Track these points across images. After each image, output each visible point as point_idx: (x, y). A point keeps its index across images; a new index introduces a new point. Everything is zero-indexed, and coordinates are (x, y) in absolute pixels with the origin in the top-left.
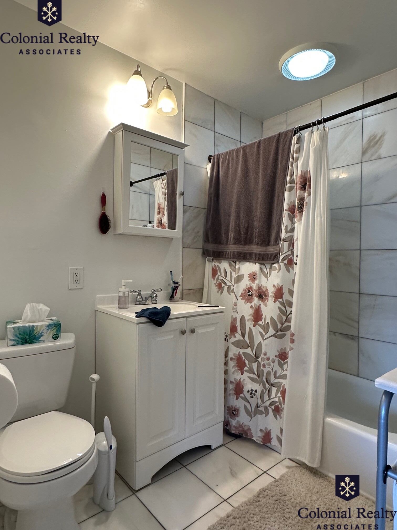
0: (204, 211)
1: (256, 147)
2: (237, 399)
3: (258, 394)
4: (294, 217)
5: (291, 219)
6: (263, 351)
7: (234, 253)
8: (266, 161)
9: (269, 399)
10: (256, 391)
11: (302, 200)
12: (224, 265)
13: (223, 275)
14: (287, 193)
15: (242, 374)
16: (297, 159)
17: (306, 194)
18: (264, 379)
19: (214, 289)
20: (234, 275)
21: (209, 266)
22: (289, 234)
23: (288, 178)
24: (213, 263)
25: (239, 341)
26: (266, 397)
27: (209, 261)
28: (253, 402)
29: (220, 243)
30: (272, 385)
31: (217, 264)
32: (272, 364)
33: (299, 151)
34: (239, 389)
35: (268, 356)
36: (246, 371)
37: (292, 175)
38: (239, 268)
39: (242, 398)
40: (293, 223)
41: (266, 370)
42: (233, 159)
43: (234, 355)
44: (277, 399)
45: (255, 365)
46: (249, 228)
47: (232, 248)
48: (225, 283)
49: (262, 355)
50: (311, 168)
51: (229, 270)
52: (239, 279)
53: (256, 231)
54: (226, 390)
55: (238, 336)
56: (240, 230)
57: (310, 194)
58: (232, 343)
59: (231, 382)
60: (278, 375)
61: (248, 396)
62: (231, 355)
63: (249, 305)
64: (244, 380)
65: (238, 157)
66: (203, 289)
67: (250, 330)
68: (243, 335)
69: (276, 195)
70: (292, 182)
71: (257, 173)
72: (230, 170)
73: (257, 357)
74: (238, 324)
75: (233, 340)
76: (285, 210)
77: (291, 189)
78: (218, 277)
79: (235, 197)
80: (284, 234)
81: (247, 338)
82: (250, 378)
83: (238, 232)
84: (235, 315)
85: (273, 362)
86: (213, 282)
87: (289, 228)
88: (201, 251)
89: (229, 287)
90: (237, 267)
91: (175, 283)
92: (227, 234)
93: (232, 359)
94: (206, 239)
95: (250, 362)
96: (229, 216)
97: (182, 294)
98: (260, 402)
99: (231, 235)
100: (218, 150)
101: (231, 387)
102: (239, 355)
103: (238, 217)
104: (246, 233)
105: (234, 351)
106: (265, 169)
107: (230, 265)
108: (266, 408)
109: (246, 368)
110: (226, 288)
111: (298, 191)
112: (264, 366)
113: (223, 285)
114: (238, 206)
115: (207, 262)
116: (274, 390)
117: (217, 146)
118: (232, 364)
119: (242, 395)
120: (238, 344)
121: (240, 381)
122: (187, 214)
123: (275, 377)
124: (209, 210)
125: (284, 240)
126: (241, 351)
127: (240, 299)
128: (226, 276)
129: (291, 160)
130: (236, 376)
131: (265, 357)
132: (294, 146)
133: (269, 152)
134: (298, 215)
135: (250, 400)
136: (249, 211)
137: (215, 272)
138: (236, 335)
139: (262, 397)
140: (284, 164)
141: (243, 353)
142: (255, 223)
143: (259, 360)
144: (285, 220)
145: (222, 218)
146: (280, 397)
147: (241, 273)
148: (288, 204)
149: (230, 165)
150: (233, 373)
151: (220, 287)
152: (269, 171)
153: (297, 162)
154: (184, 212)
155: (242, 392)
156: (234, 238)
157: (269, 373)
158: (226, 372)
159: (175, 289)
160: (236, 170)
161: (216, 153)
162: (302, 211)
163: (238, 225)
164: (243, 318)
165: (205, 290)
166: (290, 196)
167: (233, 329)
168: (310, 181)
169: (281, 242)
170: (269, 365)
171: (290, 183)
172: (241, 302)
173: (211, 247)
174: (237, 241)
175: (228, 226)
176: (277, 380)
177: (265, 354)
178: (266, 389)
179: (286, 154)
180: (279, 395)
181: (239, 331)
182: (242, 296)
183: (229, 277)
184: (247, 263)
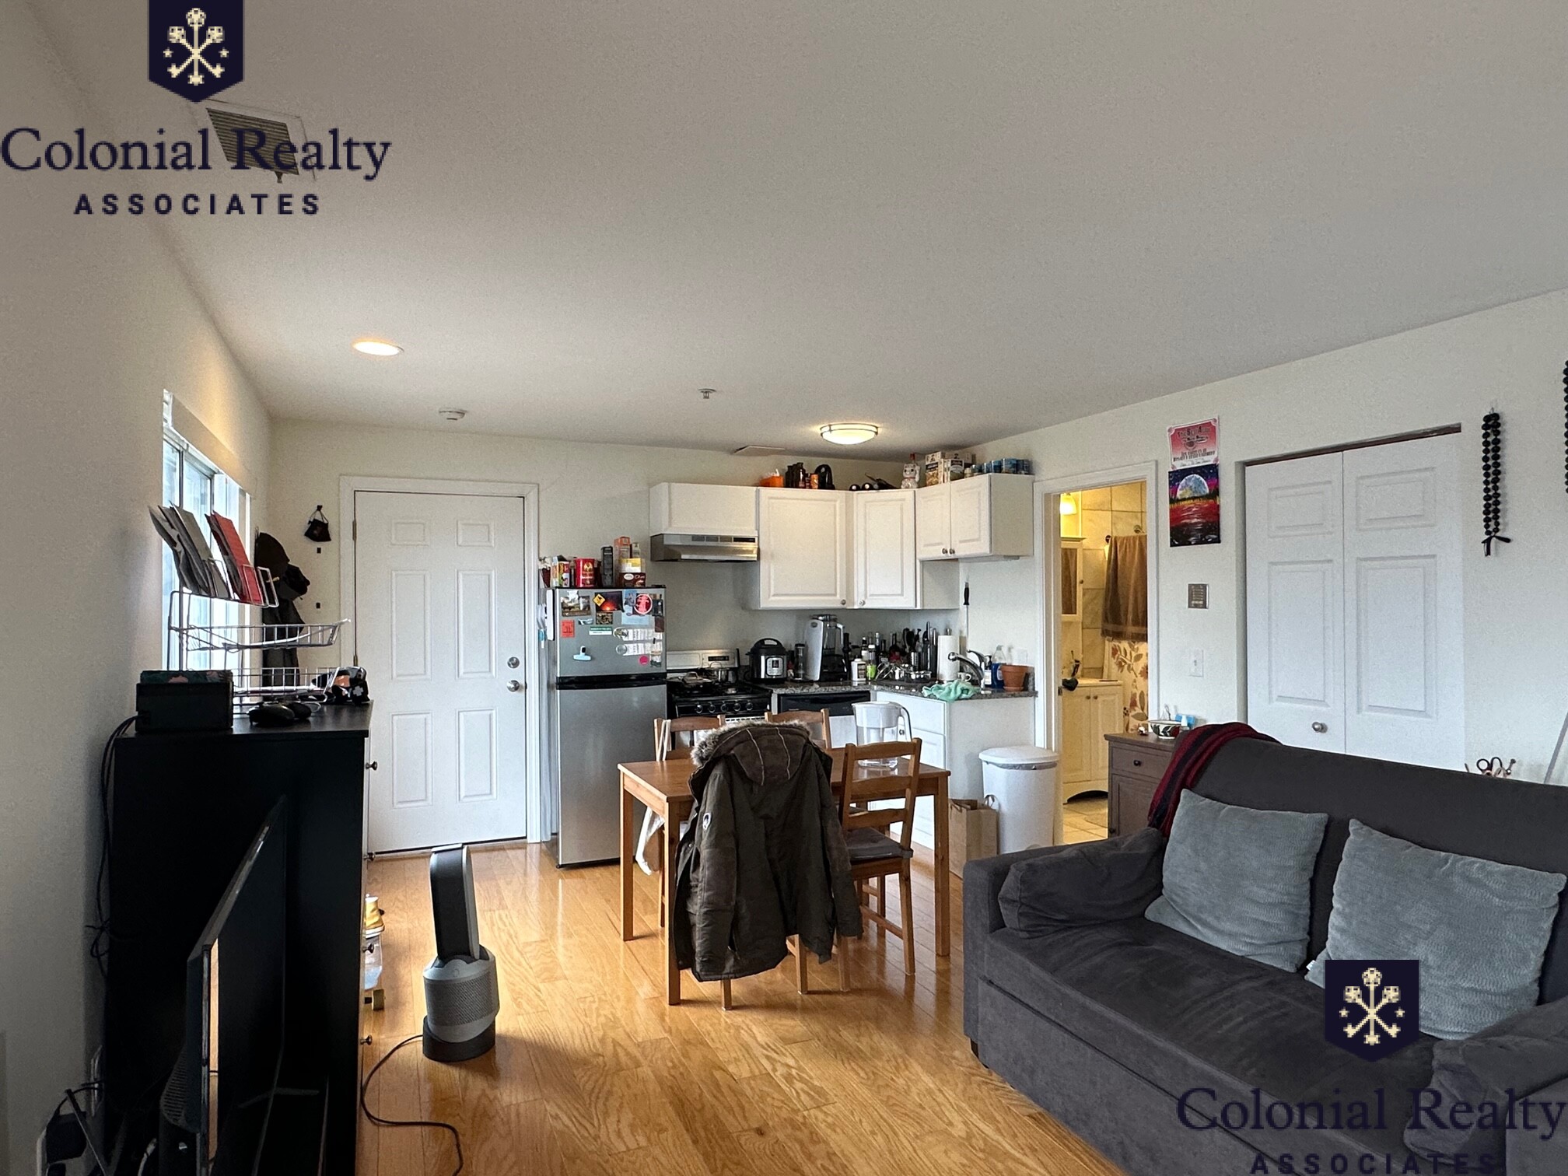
0: (1103, 593)
7: (1132, 633)
12: (1124, 645)
13: (1123, 654)
19: (1115, 668)
20: (1134, 654)
21: (1109, 645)
24: (1113, 643)
25: (1139, 714)
27: (1109, 640)
29: (1120, 623)
31: (1117, 644)
38: (1137, 649)
42: (1130, 542)
47: (1131, 629)
48: (1125, 662)
51: (1128, 650)
52: (1138, 658)
55: (1138, 710)
62: (1131, 727)
72: (1128, 555)
74: (1138, 699)
78: (1118, 656)
83: (1134, 615)
84: (1135, 690)
86: (1113, 661)
88: (1100, 631)
90: (1133, 647)
91: (1077, 661)
92: (1126, 614)
94: (1106, 620)
96: (1127, 598)
97: (1082, 671)
99: (1130, 617)
100: (1115, 531)
107: (1130, 645)
110: (1126, 666)
113: (1124, 664)
115: (1107, 642)
117: (1114, 524)
120: (1136, 717)
122: (1087, 597)
124: (1107, 592)
127: (1139, 676)
128: (1126, 655)
137: (1115, 651)
138: (1136, 708)
147: (1137, 652)
149: (1128, 550)
151: (1120, 665)
154: (1084, 595)
159: (1077, 667)
161: (1113, 534)
165: (1106, 668)
167: (1133, 704)
173: (1110, 627)
174: (1136, 623)
175: (1127, 608)
181: (1139, 706)
182: (1141, 673)
183: (1128, 657)
184: (1145, 644)
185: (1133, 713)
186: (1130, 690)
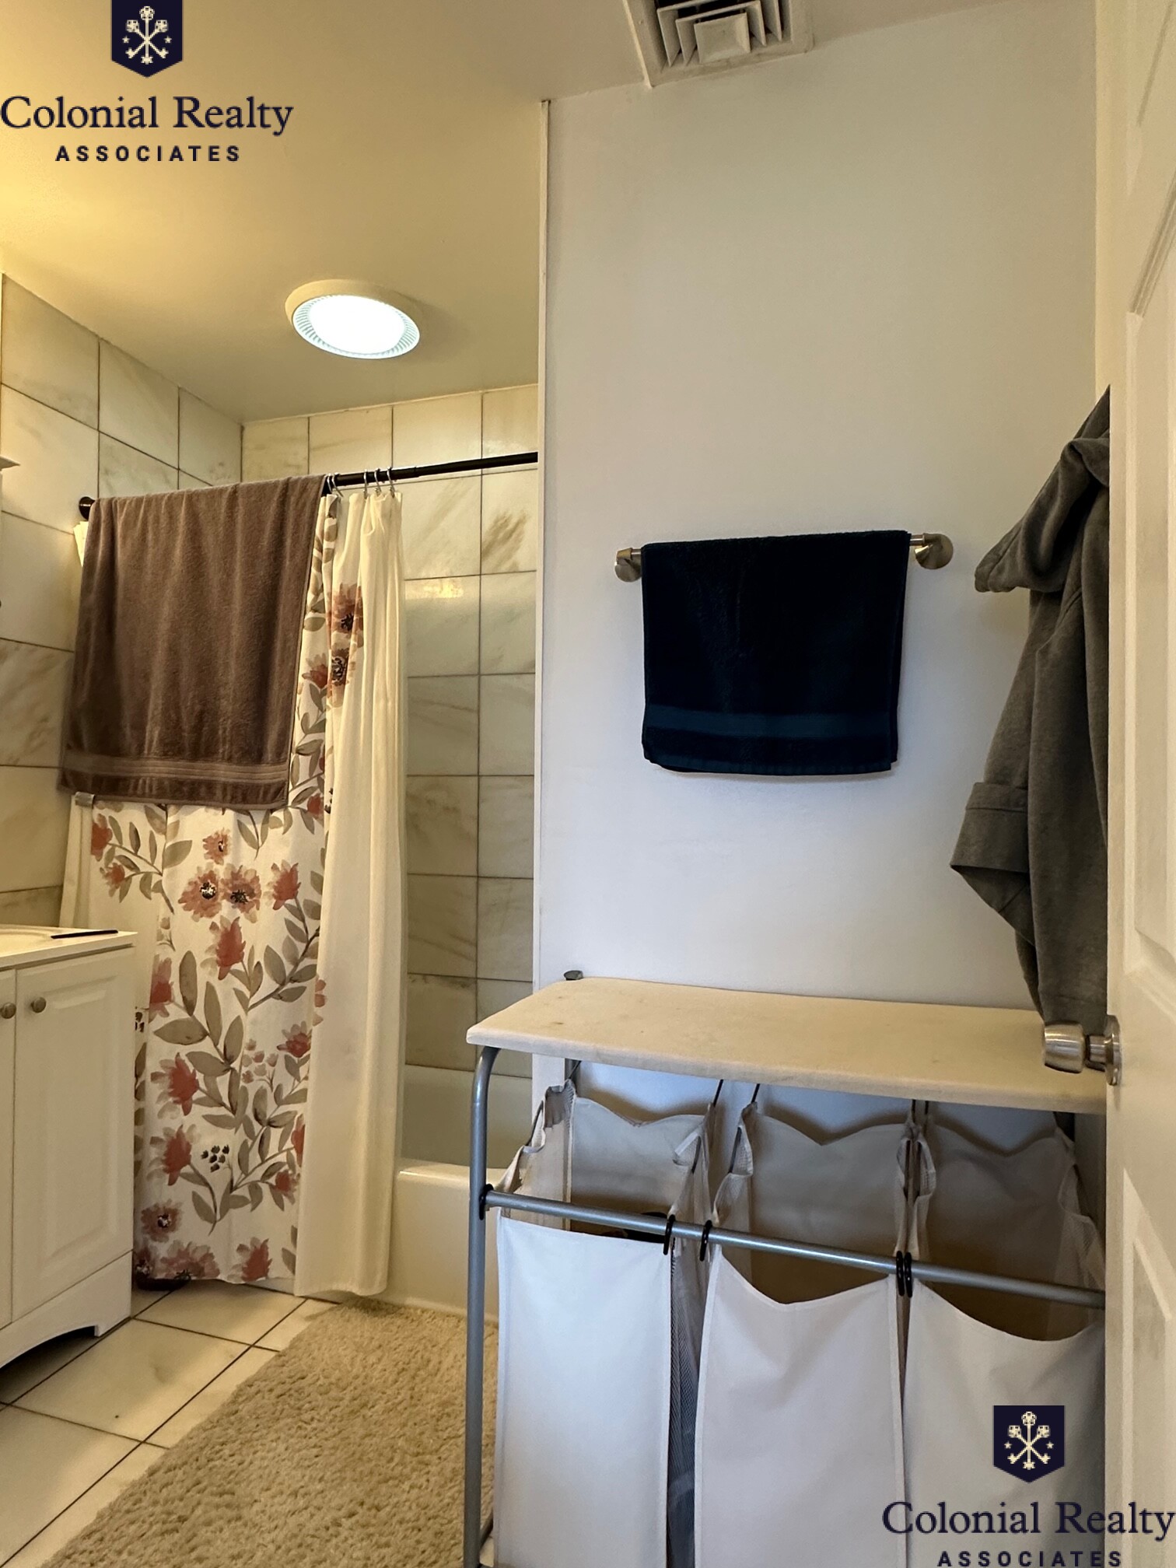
0: (63, 660)
1: (224, 502)
2: (172, 1182)
3: (232, 1157)
4: (325, 694)
5: (318, 698)
6: (246, 1040)
7: (161, 781)
8: (252, 543)
9: (263, 1161)
10: (226, 1150)
11: (342, 654)
12: (131, 816)
13: (127, 843)
14: (306, 634)
15: (187, 1111)
16: (331, 555)
17: (352, 642)
18: (249, 1112)
20: (163, 843)
21: (81, 819)
22: (311, 737)
23: (310, 597)
25: (175, 1024)
26: (254, 1158)
27: (80, 803)
28: (219, 1180)
29: (117, 752)
30: (271, 1124)
31: (107, 813)
32: (269, 1069)
33: (334, 534)
34: (177, 1154)
35: (258, 1049)
36: (200, 1102)
37: (318, 591)
38: (177, 824)
39: (187, 1177)
40: (322, 709)
41: (252, 1089)
42: (157, 520)
43: (164, 1064)
44: (282, 1158)
45: (223, 1083)
46: (205, 715)
47: (156, 768)
48: (133, 867)
49: (245, 1051)
50: (363, 580)
51: (145, 829)
52: (177, 853)
53: (225, 727)
54: (138, 1166)
55: (175, 1011)
56: (179, 720)
57: (360, 644)
58: (157, 1033)
59: (155, 1141)
60: (285, 1094)
61: (203, 1166)
62: (152, 1065)
63: (206, 922)
64: (193, 1127)
65: (172, 518)
66: (58, 887)
67: (210, 989)
68: (190, 1007)
69: (280, 633)
70: (318, 607)
71: (229, 573)
72: (151, 551)
73: (228, 1059)
75: (160, 1022)
76: (303, 676)
77: (316, 625)
78: (111, 852)
79: (164, 627)
80: (298, 737)
81: (199, 1014)
82: (207, 1118)
83: (173, 726)
84: (165, 953)
85: (273, 1065)
87: (312, 722)
88: (53, 776)
89: (147, 877)
90: (171, 820)
92: (140, 727)
93: (155, 1077)
94: (73, 741)
95: (210, 1076)
96: (147, 677)
98: (237, 1174)
99: (154, 732)
100: (109, 486)
101: (154, 1153)
102: (179, 1062)
103: (173, 683)
104: (197, 729)
105: (161, 1053)
106: (250, 565)
107: (150, 816)
108: (254, 1188)
109: (197, 1095)
110: (137, 879)
111: (334, 633)
112: (248, 1078)
114: (173, 651)
115: (75, 809)
116: (275, 1134)
117: (107, 472)
118: (154, 1090)
119: (187, 1169)
120: (173, 1034)
121: (180, 1134)
123: (279, 1101)
124: (81, 655)
125: (298, 752)
126: (184, 1050)
128: (137, 845)
129: (315, 553)
130: (168, 1120)
131: (252, 1054)
132: (323, 523)
133: (261, 522)
134: (334, 689)
135: (210, 1177)
136: (205, 670)
137: (100, 837)
138: (170, 1007)
139: (243, 1161)
140: (298, 559)
141: (190, 1055)
142: (224, 703)
143: (235, 1065)
144: (303, 702)
145: (125, 684)
146: (292, 1149)
147: (184, 835)
148: (310, 663)
149: (150, 536)
150: (161, 1114)
151: (117, 879)
152: (262, 570)
153: (330, 562)
155: (187, 1161)
156: (161, 740)
157: (260, 1095)
158: (139, 1117)
160: (168, 553)
161: (105, 495)
162: (343, 682)
163: (172, 705)
164: (188, 961)
165: (68, 890)
166: (313, 642)
167: (160, 994)
168: (360, 612)
169: (293, 756)
170: (261, 1072)
171: (315, 610)
172: (183, 917)
173: (87, 763)
174: (172, 748)
175: (143, 706)
176: (284, 1109)
177: (251, 1047)
178: (254, 1139)
179: (304, 534)
180: (289, 1144)
181: (178, 997)
182: (187, 900)
183: (144, 850)
184: (202, 810)
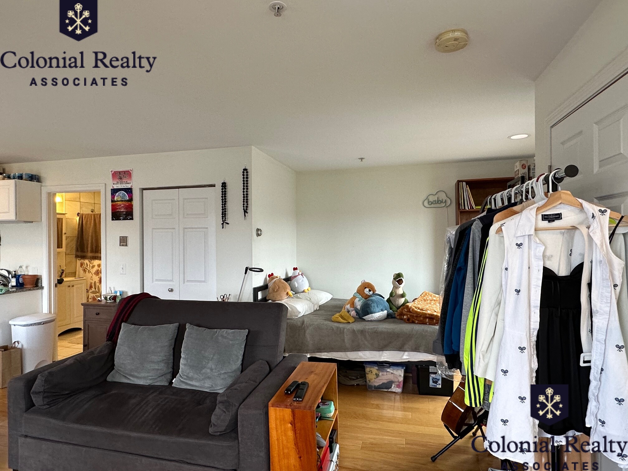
0: (75, 239)
7: (90, 256)
12: (86, 261)
13: (86, 265)
19: (82, 272)
20: (91, 265)
21: (79, 262)
24: (81, 261)
25: (93, 291)
27: (79, 260)
29: (84, 252)
31: (83, 261)
38: (93, 263)
42: (89, 218)
43: (91, 297)
47: (90, 254)
48: (87, 269)
51: (88, 263)
52: (93, 267)
55: (93, 289)
58: (91, 292)
62: (90, 297)
63: (98, 277)
65: (91, 217)
66: (76, 272)
67: (98, 286)
68: (95, 289)
74: (93, 285)
78: (83, 267)
79: (90, 233)
81: (97, 290)
83: (92, 248)
84: (91, 281)
86: (81, 269)
88: (74, 256)
89: (89, 270)
90: (92, 262)
91: (62, 270)
92: (87, 248)
93: (90, 298)
94: (77, 250)
96: (88, 241)
97: (66, 274)
99: (89, 249)
100: (82, 211)
103: (92, 242)
104: (96, 249)
107: (89, 261)
110: (87, 271)
113: (86, 270)
114: (92, 236)
115: (78, 261)
117: (82, 208)
120: (93, 292)
122: (68, 240)
124: (78, 238)
126: (95, 295)
127: (93, 275)
128: (87, 266)
137: (82, 265)
138: (92, 289)
141: (96, 296)
145: (85, 242)
147: (94, 264)
149: (88, 221)
151: (85, 271)
154: (66, 239)
159: (63, 272)
160: (91, 223)
161: (81, 213)
164: (95, 282)
165: (77, 273)
167: (91, 287)
172: (94, 276)
173: (79, 254)
174: (92, 251)
175: (88, 245)
181: (94, 288)
182: (95, 273)
183: (88, 267)
184: (97, 260)
185: (91, 291)
186: (90, 281)
